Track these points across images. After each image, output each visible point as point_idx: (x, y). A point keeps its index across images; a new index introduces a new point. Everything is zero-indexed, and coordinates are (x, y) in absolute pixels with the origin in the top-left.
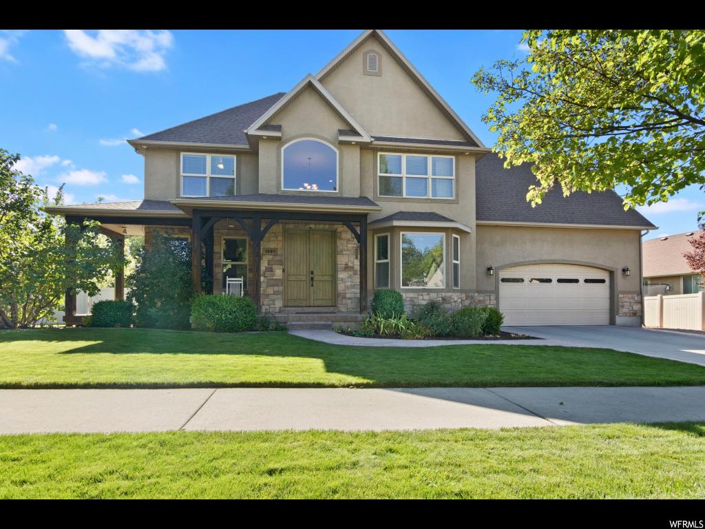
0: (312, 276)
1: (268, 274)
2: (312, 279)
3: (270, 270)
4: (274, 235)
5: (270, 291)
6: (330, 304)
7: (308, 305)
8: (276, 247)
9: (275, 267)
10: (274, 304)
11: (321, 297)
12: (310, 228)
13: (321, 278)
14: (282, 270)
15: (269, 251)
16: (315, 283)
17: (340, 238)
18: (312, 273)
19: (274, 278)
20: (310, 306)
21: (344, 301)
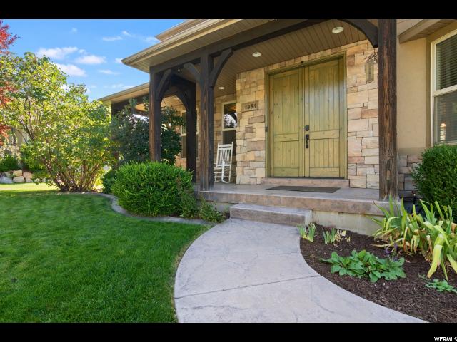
0: (307, 133)
1: (248, 135)
2: (307, 137)
3: (250, 130)
4: (254, 85)
5: (251, 156)
6: (336, 175)
7: (301, 176)
8: (257, 99)
9: (255, 126)
10: (255, 174)
11: (321, 165)
12: (302, 62)
13: (321, 135)
14: (264, 129)
15: (249, 107)
16: (311, 143)
17: (352, 65)
18: (307, 128)
19: (255, 140)
20: (304, 177)
21: (360, 170)
